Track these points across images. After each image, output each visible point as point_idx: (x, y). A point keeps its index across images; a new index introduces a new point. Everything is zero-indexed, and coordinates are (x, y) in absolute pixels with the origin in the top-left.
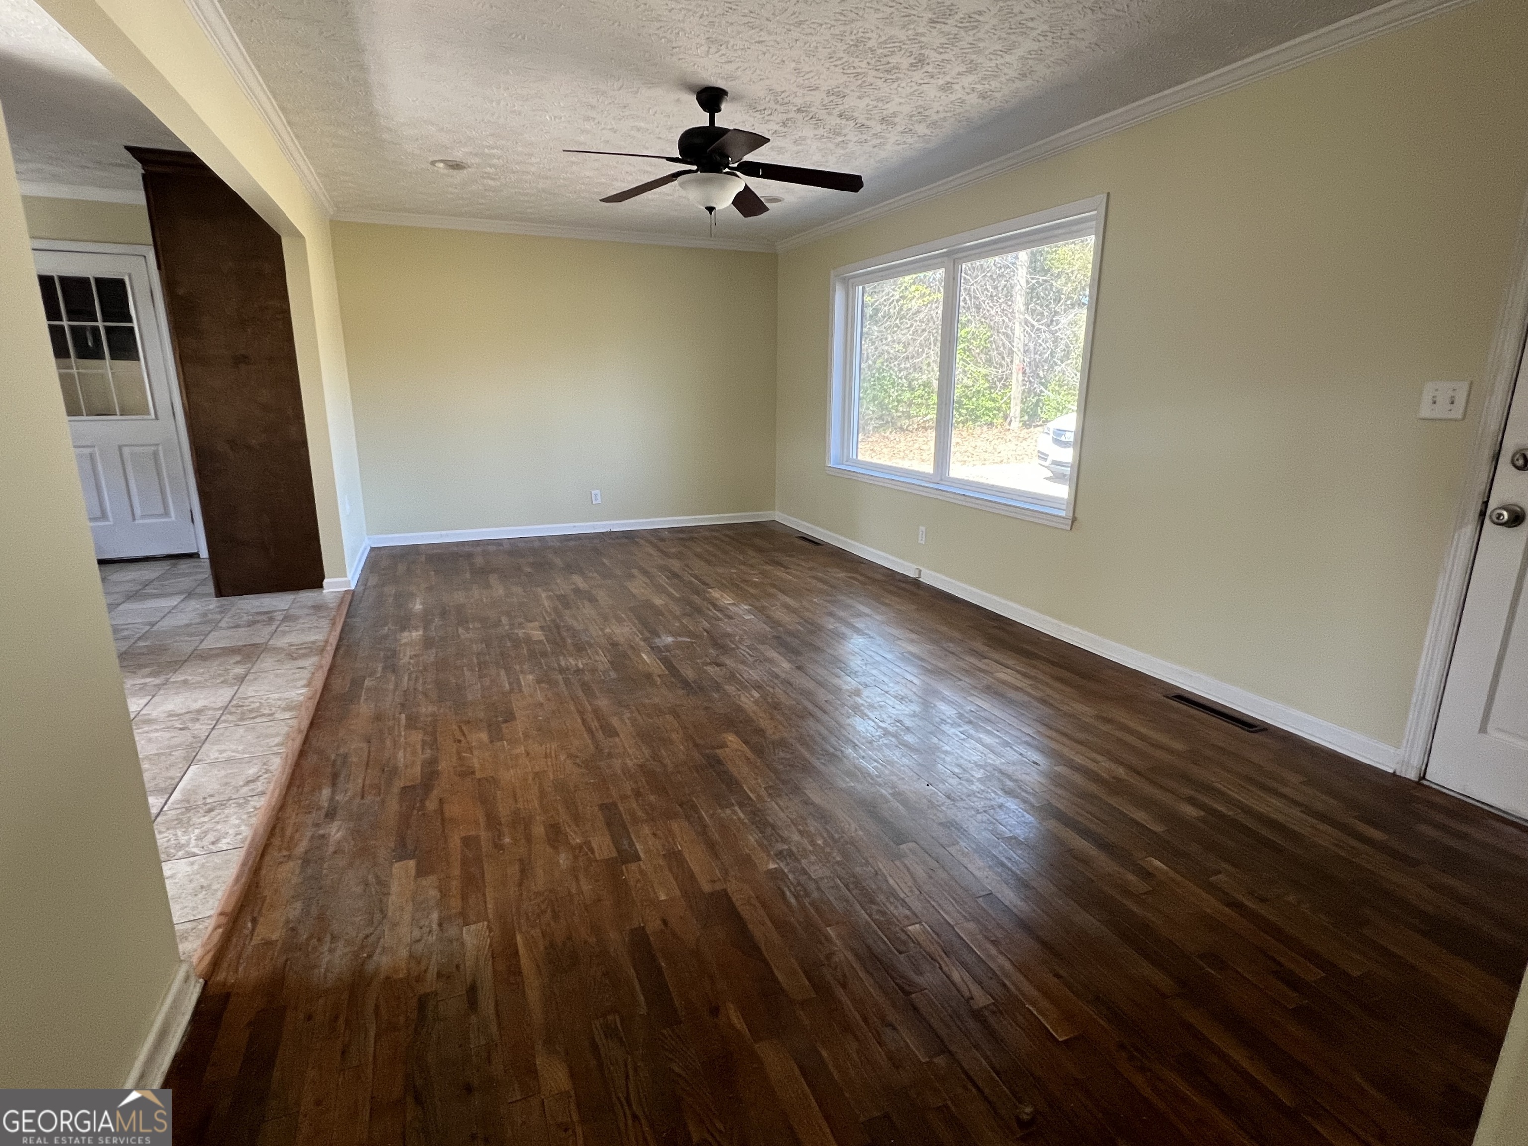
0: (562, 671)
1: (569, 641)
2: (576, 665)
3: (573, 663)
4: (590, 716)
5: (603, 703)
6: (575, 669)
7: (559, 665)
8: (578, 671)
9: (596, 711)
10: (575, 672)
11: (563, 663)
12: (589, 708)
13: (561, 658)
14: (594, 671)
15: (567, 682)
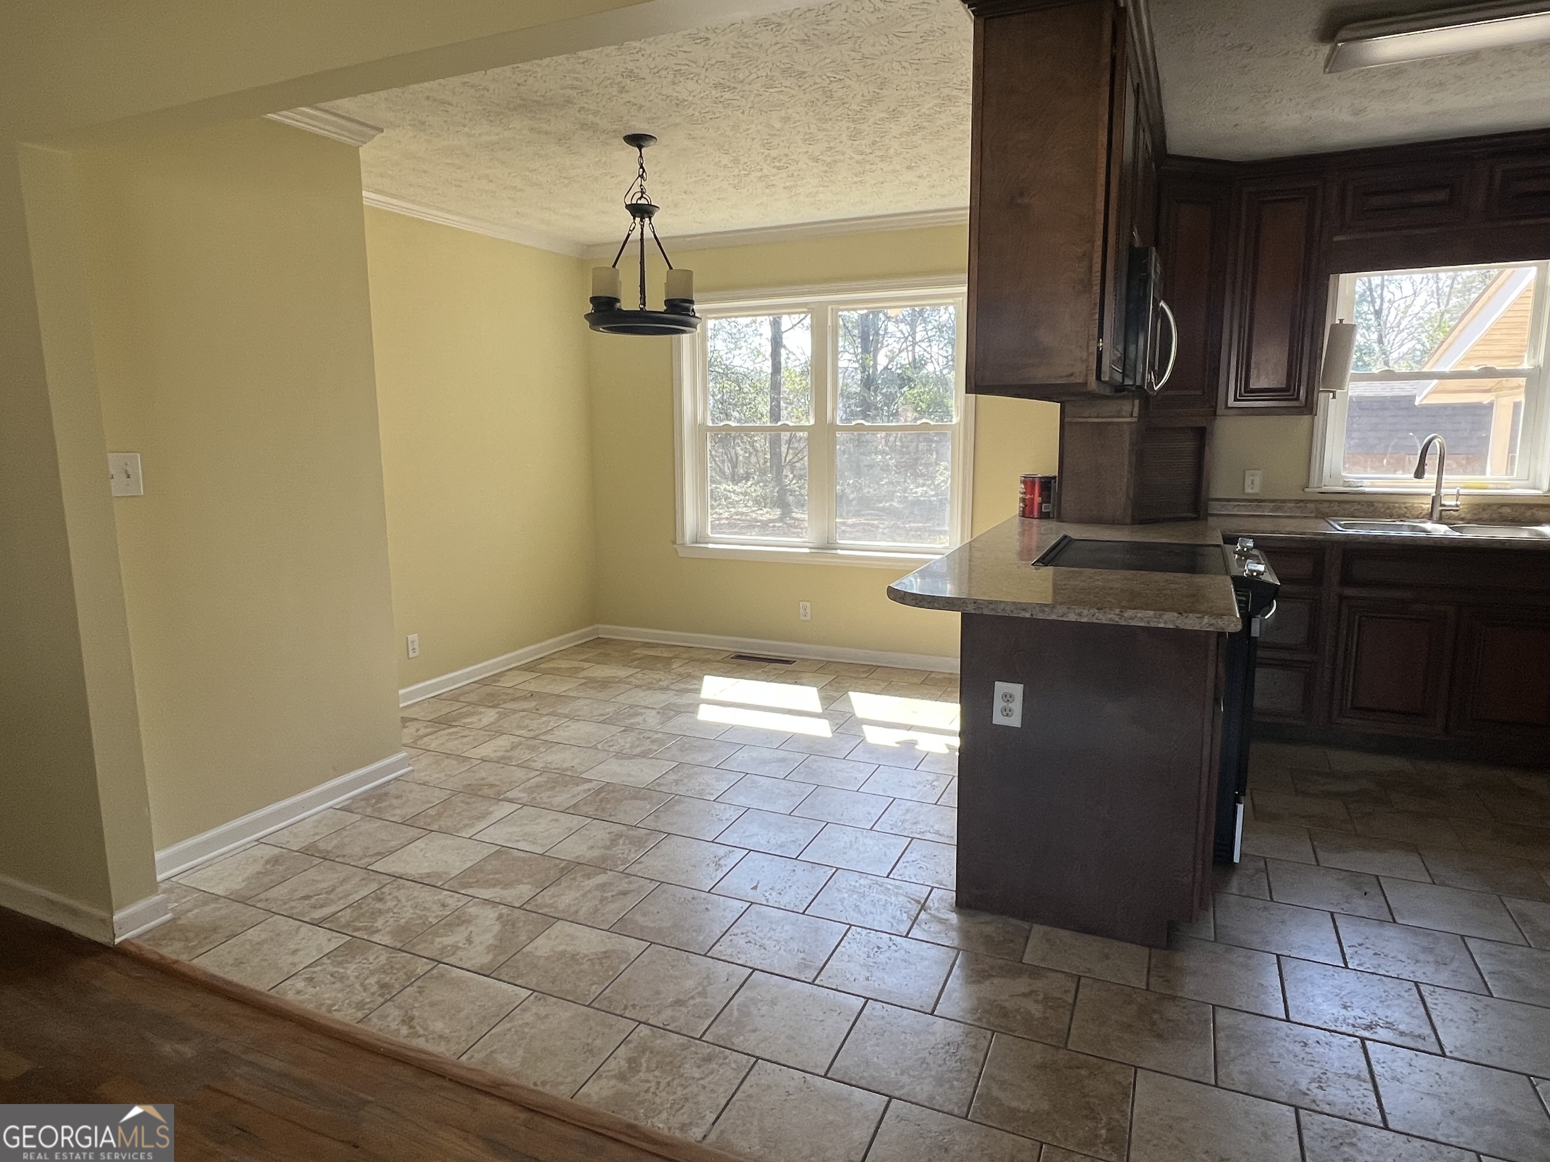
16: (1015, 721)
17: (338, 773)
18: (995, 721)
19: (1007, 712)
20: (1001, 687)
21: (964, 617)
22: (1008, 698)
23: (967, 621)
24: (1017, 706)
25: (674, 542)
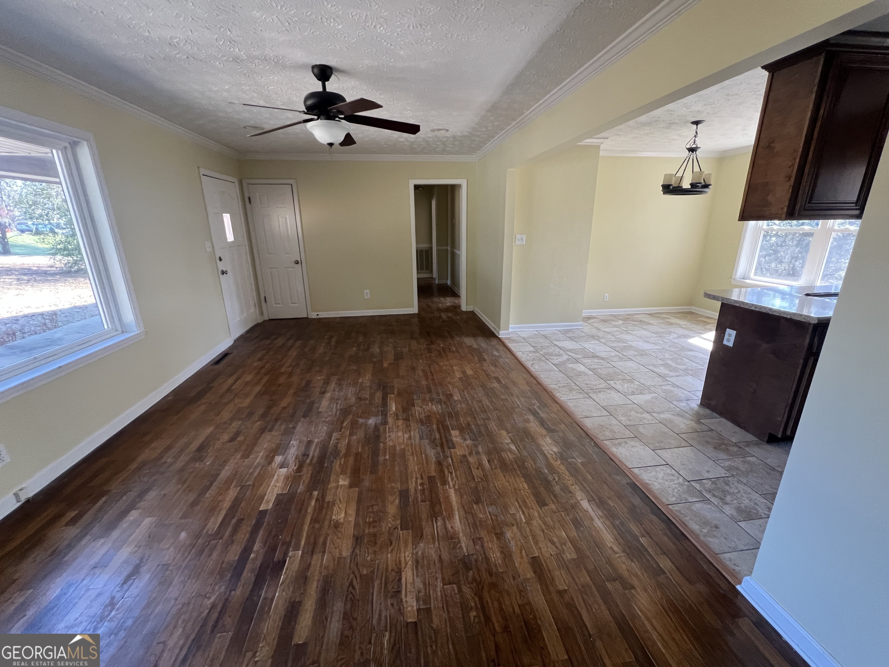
0: (440, 402)
1: (435, 426)
2: (432, 405)
3: (434, 407)
4: (430, 378)
5: (424, 383)
6: (433, 402)
7: (442, 406)
8: (432, 400)
9: (427, 379)
10: (434, 400)
11: (440, 407)
12: (430, 381)
13: (440, 411)
14: (424, 400)
15: (438, 394)
16: (731, 344)
17: (561, 322)
18: (724, 343)
19: (728, 340)
20: (728, 331)
21: (722, 303)
22: (730, 335)
23: (723, 304)
24: (733, 339)
25: (731, 278)
